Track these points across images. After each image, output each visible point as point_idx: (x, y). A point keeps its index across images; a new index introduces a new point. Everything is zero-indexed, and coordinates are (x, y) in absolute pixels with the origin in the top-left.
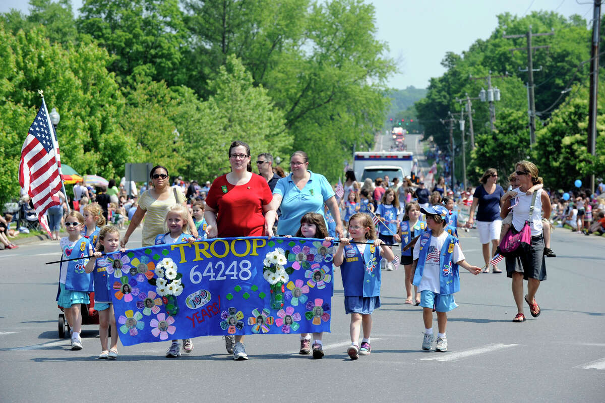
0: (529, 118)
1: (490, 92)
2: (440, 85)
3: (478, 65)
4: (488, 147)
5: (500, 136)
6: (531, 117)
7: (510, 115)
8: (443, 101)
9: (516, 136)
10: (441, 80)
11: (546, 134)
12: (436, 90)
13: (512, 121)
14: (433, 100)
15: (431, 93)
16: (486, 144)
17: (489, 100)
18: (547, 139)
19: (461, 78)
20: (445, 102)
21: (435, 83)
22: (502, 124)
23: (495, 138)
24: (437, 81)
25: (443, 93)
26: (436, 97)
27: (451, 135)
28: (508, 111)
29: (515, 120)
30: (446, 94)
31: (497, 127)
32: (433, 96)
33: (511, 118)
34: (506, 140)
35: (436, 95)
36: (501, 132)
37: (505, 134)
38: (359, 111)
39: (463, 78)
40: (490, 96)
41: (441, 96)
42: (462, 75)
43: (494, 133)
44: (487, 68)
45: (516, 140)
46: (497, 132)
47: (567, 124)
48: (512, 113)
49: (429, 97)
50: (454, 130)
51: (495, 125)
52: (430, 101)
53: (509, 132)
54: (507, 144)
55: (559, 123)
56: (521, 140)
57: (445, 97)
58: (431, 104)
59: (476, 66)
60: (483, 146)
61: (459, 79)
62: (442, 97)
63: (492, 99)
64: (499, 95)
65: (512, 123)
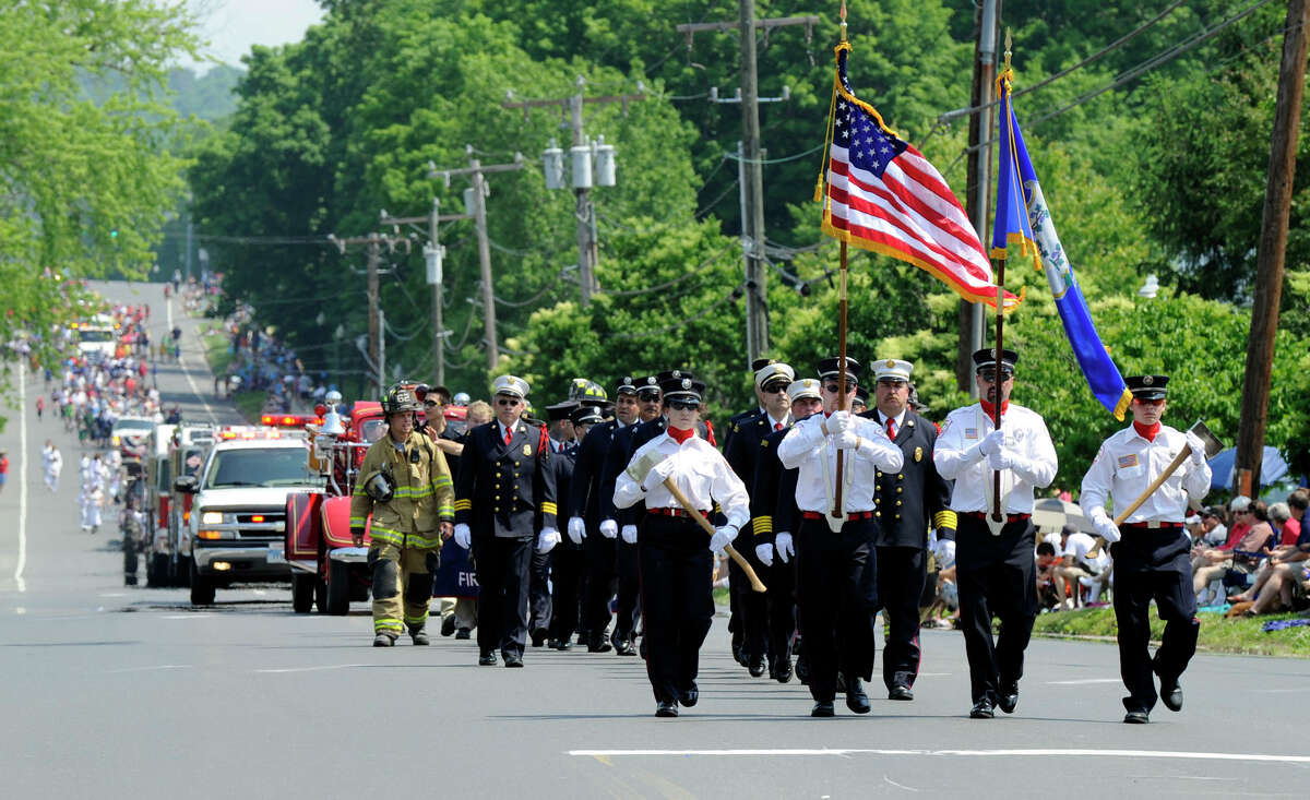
0: (745, 264)
1: (580, 155)
2: (292, 81)
3: (473, 14)
4: (574, 357)
5: (620, 318)
6: (751, 261)
7: (653, 243)
8: (303, 150)
9: (677, 320)
10: (295, 62)
11: (817, 324)
12: (274, 99)
13: (661, 262)
14: (264, 142)
15: (254, 112)
16: (569, 346)
17: (576, 184)
18: (820, 340)
19: (403, 63)
20: (314, 153)
21: (272, 69)
22: (624, 277)
23: (600, 325)
24: (279, 60)
25: (307, 115)
26: (278, 132)
27: (373, 298)
28: (647, 227)
29: (675, 262)
30: (316, 117)
31: (607, 285)
32: (263, 127)
33: (658, 253)
34: (640, 332)
35: (274, 124)
36: (622, 302)
37: (636, 312)
38: (62, 207)
39: (411, 64)
40: (582, 171)
41: (297, 127)
42: (406, 52)
43: (597, 304)
44: (506, 24)
45: (673, 333)
46: (606, 300)
47: (884, 294)
48: (662, 234)
49: (243, 127)
50: (383, 279)
51: (601, 277)
52: (251, 147)
53: (651, 303)
54: (642, 347)
55: (859, 288)
56: (693, 335)
57: (311, 130)
58: (254, 157)
59: (465, 17)
60: (557, 354)
61: (393, 68)
62: (302, 133)
63: (588, 182)
64: (611, 166)
65: (662, 272)
